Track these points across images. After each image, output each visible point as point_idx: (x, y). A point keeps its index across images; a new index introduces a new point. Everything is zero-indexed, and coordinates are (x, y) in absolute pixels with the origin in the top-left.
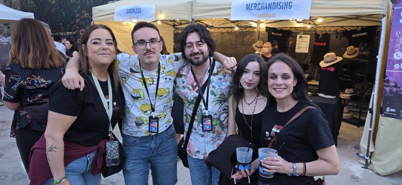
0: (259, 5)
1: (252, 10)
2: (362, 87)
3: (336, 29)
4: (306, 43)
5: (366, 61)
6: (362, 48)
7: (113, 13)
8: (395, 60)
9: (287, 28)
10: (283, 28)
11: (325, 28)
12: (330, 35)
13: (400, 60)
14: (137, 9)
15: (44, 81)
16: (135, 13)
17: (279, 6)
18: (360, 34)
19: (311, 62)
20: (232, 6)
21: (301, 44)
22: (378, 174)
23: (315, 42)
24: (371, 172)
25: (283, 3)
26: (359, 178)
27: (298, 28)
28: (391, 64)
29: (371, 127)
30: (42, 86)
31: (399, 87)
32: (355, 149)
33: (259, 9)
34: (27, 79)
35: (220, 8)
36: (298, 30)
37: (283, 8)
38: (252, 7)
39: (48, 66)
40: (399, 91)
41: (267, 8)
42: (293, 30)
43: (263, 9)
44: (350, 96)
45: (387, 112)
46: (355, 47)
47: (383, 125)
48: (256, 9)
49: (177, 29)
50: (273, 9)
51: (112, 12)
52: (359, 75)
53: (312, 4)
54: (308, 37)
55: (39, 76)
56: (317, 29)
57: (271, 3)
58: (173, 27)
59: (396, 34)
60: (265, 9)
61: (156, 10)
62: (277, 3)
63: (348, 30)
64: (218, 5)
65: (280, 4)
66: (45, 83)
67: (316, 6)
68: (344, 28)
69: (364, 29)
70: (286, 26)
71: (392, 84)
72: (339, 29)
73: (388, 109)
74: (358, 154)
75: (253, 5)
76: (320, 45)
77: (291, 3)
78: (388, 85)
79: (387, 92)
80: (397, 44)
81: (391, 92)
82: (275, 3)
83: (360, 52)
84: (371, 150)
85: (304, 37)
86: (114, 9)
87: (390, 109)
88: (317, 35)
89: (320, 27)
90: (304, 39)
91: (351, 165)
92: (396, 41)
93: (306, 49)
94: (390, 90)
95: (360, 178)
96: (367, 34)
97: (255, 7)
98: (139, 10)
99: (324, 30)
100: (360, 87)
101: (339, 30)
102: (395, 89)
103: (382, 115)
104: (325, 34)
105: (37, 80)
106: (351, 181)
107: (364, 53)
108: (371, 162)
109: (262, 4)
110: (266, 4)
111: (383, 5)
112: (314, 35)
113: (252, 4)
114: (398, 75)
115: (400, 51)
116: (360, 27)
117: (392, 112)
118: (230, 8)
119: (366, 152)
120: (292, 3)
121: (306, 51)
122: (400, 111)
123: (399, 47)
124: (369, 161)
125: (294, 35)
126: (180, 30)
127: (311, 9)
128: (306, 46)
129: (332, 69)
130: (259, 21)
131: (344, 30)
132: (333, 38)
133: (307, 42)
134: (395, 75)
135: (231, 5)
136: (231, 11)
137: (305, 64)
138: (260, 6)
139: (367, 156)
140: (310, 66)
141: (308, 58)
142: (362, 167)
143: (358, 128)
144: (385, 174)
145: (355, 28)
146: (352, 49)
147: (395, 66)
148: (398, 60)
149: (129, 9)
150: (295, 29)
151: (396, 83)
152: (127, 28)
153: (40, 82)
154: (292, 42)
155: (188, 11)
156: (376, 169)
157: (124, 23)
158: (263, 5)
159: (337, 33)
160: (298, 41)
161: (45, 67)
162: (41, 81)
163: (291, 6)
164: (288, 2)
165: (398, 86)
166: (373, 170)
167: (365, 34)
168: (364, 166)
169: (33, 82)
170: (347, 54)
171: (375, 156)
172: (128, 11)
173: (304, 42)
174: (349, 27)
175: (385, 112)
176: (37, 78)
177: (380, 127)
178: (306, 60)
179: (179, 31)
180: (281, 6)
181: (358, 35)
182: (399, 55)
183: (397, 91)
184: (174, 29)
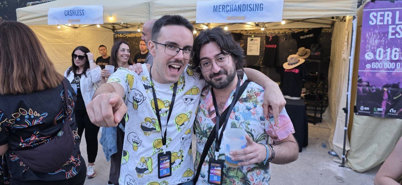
0: (228, 6)
1: (220, 12)
2: (310, 86)
3: (285, 31)
4: (257, 46)
5: (319, 61)
6: (314, 49)
7: (47, 16)
8: (366, 60)
9: (237, 31)
10: (233, 31)
11: (275, 31)
12: (279, 37)
13: (371, 60)
14: (78, 10)
15: (38, 115)
16: (76, 15)
17: (249, 8)
18: (308, 36)
19: (263, 64)
20: (197, 8)
21: (252, 47)
22: (356, 171)
23: (266, 44)
24: (349, 170)
25: (254, 4)
26: (343, 179)
27: (248, 31)
28: (363, 64)
29: (346, 126)
30: (35, 122)
31: (372, 86)
32: (323, 147)
33: (227, 10)
34: (12, 115)
35: (183, 10)
36: (249, 33)
37: (253, 10)
38: (219, 8)
39: (41, 86)
40: (372, 89)
41: (236, 10)
42: (244, 33)
43: (232, 11)
44: (305, 96)
45: (362, 111)
46: (306, 48)
47: (357, 123)
48: (224, 11)
49: (117, 33)
50: (243, 11)
51: (44, 14)
52: (311, 75)
53: (284, 6)
54: (259, 39)
55: (30, 109)
56: (266, 31)
57: (241, 5)
58: (113, 31)
59: (366, 35)
60: (234, 11)
61: (104, 11)
62: (247, 5)
63: (296, 32)
64: (180, 7)
65: (250, 5)
66: (40, 117)
67: (288, 8)
68: (292, 30)
69: (311, 31)
70: (237, 29)
71: (365, 83)
72: (287, 31)
73: (362, 108)
74: (329, 153)
75: (221, 7)
76: (271, 47)
77: (261, 5)
78: (360, 84)
79: (360, 92)
80: (367, 45)
81: (364, 91)
82: (245, 5)
83: (312, 52)
84: (347, 148)
85: (254, 40)
86: (47, 11)
87: (364, 107)
88: (267, 38)
89: (269, 30)
90: (255, 42)
91: (329, 165)
92: (366, 42)
93: (257, 51)
94: (363, 90)
95: (343, 177)
96: (313, 36)
97: (223, 9)
98: (81, 12)
99: (273, 33)
100: (309, 86)
101: (287, 33)
102: (367, 88)
103: (356, 114)
104: (275, 36)
105: (28, 114)
106: (338, 183)
107: (316, 54)
108: (347, 160)
109: (231, 5)
110: (236, 5)
111: (353, 7)
112: (264, 38)
113: (219, 6)
114: (370, 75)
115: (371, 51)
116: (306, 29)
117: (366, 111)
118: (195, 10)
119: (342, 151)
120: (263, 5)
121: (257, 53)
122: (373, 109)
123: (370, 48)
124: (345, 159)
125: (244, 37)
126: (121, 34)
127: (283, 11)
128: (257, 48)
129: (297, 71)
130: (209, 23)
131: (291, 32)
132: (282, 40)
133: (258, 44)
134: (368, 75)
135: (196, 6)
136: (196, 13)
137: (257, 66)
138: (228, 8)
139: (344, 155)
140: (262, 68)
141: (259, 60)
142: (339, 166)
143: (314, 126)
144: (363, 171)
145: (302, 30)
146: (303, 51)
147: (367, 66)
148: (369, 60)
149: (68, 11)
150: (245, 32)
151: (368, 83)
152: (62, 33)
153: (32, 117)
154: (243, 45)
155: (146, 13)
156: (354, 166)
157: (59, 27)
158: (232, 7)
159: (285, 35)
160: (249, 44)
161: (38, 88)
162: (33, 115)
163: (262, 8)
164: (258, 4)
165: (370, 84)
166: (350, 168)
167: (311, 35)
168: (341, 164)
169: (22, 117)
170: (299, 55)
171: (351, 154)
172: (66, 13)
173: (255, 44)
174: (296, 30)
175: (359, 111)
176: (28, 112)
177: (354, 126)
178: (258, 62)
179: (119, 35)
180: (252, 8)
181: (305, 36)
182: (369, 56)
183: (370, 90)
184: (114, 34)
